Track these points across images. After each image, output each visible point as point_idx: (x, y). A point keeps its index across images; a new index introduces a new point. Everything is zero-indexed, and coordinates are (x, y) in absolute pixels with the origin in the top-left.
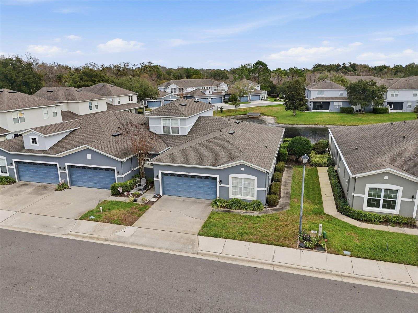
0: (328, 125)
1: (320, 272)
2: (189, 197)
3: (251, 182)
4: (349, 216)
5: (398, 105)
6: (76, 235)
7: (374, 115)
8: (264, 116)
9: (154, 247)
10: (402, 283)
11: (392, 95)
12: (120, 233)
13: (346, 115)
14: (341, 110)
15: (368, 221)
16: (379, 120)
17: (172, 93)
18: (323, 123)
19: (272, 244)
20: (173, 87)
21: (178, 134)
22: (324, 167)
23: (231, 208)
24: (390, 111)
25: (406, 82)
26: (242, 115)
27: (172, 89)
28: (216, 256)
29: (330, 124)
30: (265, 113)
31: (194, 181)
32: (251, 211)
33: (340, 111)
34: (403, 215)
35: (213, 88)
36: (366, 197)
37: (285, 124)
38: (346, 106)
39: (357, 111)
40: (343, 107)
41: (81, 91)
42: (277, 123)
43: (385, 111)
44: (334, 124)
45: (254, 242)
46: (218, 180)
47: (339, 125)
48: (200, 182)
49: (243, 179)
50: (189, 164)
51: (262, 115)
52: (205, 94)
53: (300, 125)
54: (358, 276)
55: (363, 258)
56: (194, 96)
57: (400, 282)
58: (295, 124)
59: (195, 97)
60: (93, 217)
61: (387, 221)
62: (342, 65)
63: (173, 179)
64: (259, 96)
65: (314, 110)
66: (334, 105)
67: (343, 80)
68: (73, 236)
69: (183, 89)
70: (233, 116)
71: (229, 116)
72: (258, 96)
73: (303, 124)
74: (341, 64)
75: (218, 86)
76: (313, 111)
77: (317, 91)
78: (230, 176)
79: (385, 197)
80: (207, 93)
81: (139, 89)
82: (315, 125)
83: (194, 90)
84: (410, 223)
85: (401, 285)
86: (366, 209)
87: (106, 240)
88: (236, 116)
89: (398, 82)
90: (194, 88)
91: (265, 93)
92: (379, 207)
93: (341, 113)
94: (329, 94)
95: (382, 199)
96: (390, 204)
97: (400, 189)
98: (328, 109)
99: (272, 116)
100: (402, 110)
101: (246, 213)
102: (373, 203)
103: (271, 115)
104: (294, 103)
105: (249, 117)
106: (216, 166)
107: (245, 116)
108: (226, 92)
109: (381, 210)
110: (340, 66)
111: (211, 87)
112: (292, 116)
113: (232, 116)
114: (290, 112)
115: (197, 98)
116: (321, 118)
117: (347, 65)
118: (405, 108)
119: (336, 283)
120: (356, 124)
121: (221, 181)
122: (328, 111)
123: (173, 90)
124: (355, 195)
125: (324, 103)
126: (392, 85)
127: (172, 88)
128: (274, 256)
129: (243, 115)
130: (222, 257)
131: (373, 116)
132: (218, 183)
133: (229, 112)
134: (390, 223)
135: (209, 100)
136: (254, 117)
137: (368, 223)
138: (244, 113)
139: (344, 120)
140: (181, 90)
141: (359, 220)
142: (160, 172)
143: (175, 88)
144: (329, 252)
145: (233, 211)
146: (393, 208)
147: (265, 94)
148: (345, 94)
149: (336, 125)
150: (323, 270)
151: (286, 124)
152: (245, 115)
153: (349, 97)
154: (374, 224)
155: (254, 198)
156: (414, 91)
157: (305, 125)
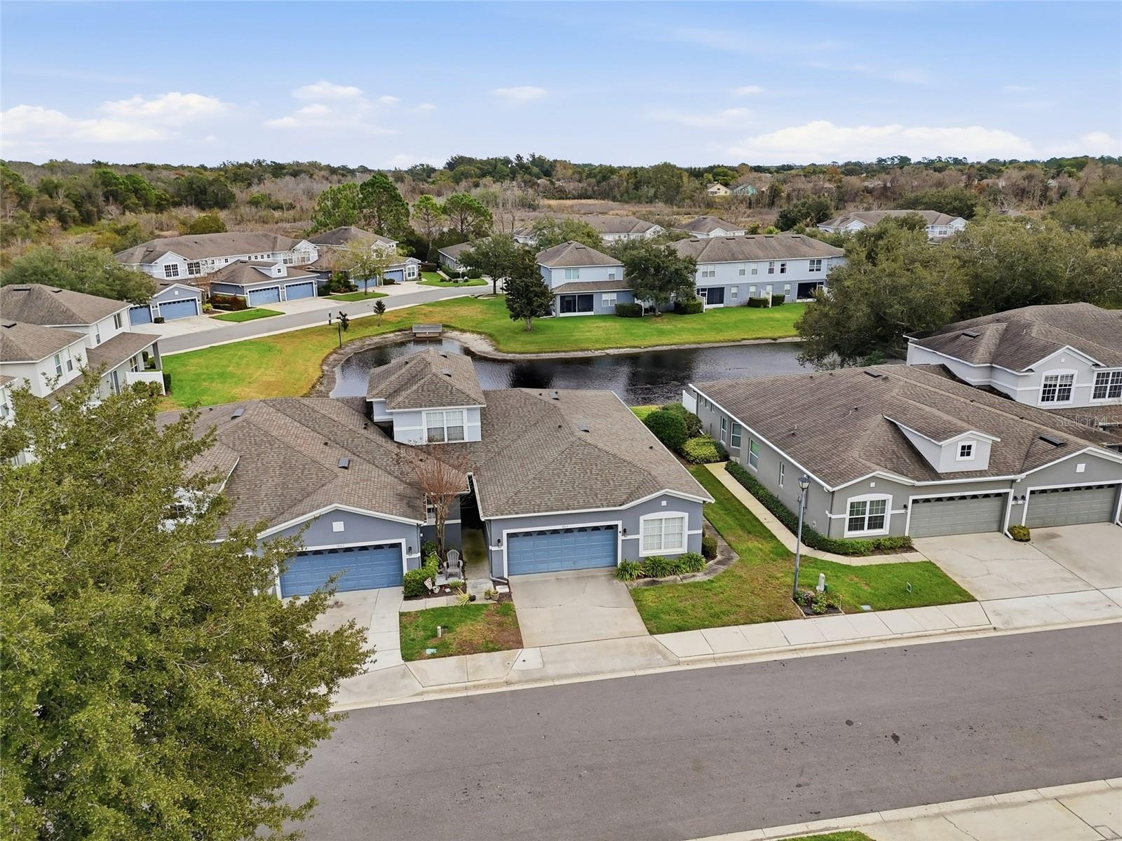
0: (607, 349)
1: (856, 643)
2: (560, 569)
3: (677, 523)
4: (829, 551)
5: (716, 294)
6: (441, 691)
7: (679, 317)
8: (453, 330)
9: (603, 673)
10: (949, 631)
11: (705, 274)
12: (519, 665)
13: (632, 323)
14: (617, 312)
15: (857, 553)
16: (695, 329)
17: (168, 278)
18: (598, 346)
19: (769, 620)
20: (171, 260)
21: (462, 441)
22: (715, 462)
23: (656, 576)
24: (706, 306)
25: (723, 245)
26: (397, 333)
27: (167, 268)
28: (709, 660)
29: (611, 346)
30: (452, 325)
31: (570, 538)
32: (690, 574)
33: (615, 313)
34: (895, 536)
35: (278, 255)
36: (847, 516)
37: (520, 353)
38: (625, 301)
39: (646, 310)
40: (619, 303)
41: (15, 324)
42: (500, 351)
43: (697, 309)
44: (619, 346)
45: (743, 624)
46: (620, 529)
47: (627, 347)
48: (582, 537)
49: (663, 521)
50: (568, 509)
51: (446, 330)
52: (268, 278)
53: (554, 354)
54: (899, 636)
55: (889, 610)
56: (240, 285)
57: (945, 630)
58: (541, 353)
59: (243, 287)
60: (434, 651)
61: (878, 547)
62: (514, 160)
63: (528, 542)
64: (400, 273)
65: (563, 312)
66: (603, 299)
67: (590, 234)
68: (435, 694)
69: (197, 265)
70: (378, 337)
71: (369, 336)
72: (398, 271)
73: (557, 352)
74: (513, 158)
75: (292, 248)
76: (562, 315)
77: (564, 271)
78: (642, 518)
79: (871, 512)
80: (273, 273)
81: (104, 286)
82: (582, 350)
83: (229, 263)
84: (907, 545)
85: (948, 633)
86: (849, 535)
87: (508, 683)
88: (385, 336)
89: (709, 245)
90: (226, 260)
91: (413, 263)
92: (863, 529)
93: (619, 316)
94: (588, 275)
95: (867, 516)
96: (877, 523)
97: (889, 498)
98: (591, 309)
99: (473, 332)
100: (723, 303)
101: (685, 578)
102: (856, 524)
103: (471, 329)
104: (530, 303)
105: (417, 335)
106: (620, 505)
107: (406, 334)
108: (315, 264)
109: (866, 532)
110: (511, 162)
111: (273, 254)
112: (526, 330)
113: (374, 336)
114: (521, 322)
115: (248, 290)
116: (588, 334)
117: (525, 161)
118: (729, 300)
119: (884, 652)
120: (659, 342)
121: (625, 531)
122: (591, 313)
123: (172, 271)
124: (833, 517)
125: (582, 297)
126: (702, 252)
127: (166, 265)
128: (785, 637)
129: (400, 333)
130: (719, 658)
131: (680, 320)
132: (620, 535)
133: (360, 325)
134: (882, 550)
135: (280, 290)
136: (429, 336)
137: (858, 557)
138: (401, 327)
139: (632, 334)
140: (194, 267)
141: (846, 554)
142: (505, 532)
143: (175, 264)
144: (846, 613)
145: (661, 580)
146: (881, 526)
147: (413, 266)
148: (619, 274)
149: (623, 348)
150: (858, 640)
151: (523, 353)
152: (405, 330)
153: (632, 283)
154: (865, 556)
155: (683, 550)
156: (739, 265)
157: (563, 354)
